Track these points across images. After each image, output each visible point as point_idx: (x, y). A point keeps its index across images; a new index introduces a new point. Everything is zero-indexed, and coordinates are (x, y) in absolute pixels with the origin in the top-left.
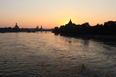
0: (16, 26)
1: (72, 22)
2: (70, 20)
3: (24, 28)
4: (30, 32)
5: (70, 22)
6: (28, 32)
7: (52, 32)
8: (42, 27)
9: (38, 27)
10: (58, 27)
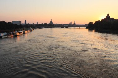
0: (51, 22)
1: (110, 17)
2: (108, 15)
3: (58, 24)
4: (64, 28)
5: (108, 17)
6: (62, 28)
7: (86, 28)
8: (75, 23)
9: (71, 23)
10: (92, 23)
